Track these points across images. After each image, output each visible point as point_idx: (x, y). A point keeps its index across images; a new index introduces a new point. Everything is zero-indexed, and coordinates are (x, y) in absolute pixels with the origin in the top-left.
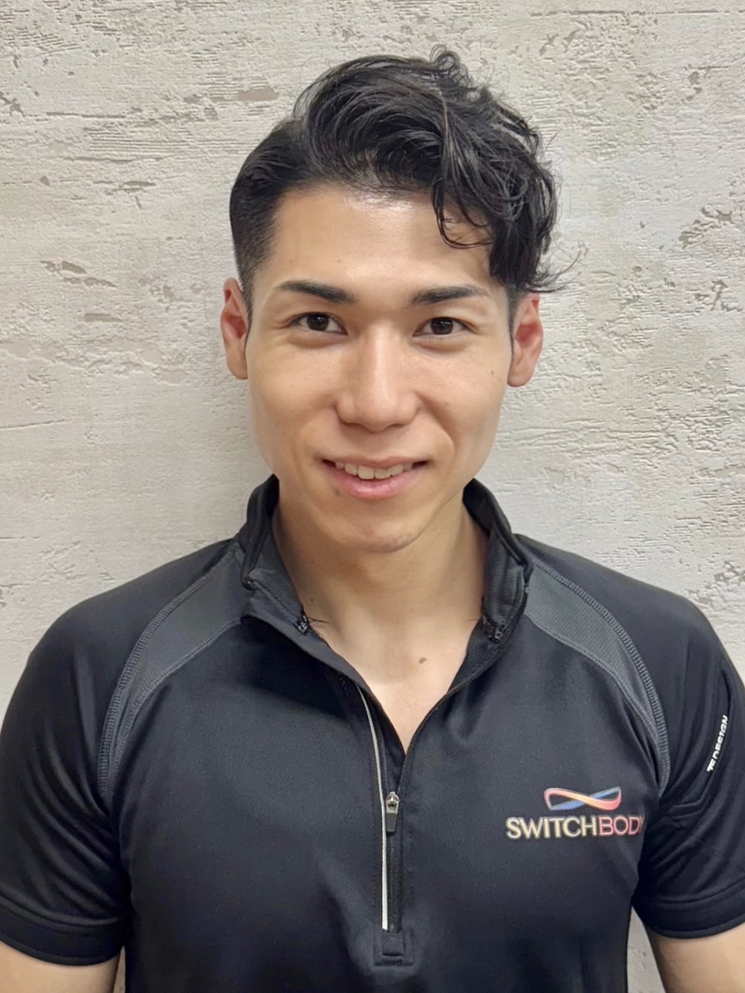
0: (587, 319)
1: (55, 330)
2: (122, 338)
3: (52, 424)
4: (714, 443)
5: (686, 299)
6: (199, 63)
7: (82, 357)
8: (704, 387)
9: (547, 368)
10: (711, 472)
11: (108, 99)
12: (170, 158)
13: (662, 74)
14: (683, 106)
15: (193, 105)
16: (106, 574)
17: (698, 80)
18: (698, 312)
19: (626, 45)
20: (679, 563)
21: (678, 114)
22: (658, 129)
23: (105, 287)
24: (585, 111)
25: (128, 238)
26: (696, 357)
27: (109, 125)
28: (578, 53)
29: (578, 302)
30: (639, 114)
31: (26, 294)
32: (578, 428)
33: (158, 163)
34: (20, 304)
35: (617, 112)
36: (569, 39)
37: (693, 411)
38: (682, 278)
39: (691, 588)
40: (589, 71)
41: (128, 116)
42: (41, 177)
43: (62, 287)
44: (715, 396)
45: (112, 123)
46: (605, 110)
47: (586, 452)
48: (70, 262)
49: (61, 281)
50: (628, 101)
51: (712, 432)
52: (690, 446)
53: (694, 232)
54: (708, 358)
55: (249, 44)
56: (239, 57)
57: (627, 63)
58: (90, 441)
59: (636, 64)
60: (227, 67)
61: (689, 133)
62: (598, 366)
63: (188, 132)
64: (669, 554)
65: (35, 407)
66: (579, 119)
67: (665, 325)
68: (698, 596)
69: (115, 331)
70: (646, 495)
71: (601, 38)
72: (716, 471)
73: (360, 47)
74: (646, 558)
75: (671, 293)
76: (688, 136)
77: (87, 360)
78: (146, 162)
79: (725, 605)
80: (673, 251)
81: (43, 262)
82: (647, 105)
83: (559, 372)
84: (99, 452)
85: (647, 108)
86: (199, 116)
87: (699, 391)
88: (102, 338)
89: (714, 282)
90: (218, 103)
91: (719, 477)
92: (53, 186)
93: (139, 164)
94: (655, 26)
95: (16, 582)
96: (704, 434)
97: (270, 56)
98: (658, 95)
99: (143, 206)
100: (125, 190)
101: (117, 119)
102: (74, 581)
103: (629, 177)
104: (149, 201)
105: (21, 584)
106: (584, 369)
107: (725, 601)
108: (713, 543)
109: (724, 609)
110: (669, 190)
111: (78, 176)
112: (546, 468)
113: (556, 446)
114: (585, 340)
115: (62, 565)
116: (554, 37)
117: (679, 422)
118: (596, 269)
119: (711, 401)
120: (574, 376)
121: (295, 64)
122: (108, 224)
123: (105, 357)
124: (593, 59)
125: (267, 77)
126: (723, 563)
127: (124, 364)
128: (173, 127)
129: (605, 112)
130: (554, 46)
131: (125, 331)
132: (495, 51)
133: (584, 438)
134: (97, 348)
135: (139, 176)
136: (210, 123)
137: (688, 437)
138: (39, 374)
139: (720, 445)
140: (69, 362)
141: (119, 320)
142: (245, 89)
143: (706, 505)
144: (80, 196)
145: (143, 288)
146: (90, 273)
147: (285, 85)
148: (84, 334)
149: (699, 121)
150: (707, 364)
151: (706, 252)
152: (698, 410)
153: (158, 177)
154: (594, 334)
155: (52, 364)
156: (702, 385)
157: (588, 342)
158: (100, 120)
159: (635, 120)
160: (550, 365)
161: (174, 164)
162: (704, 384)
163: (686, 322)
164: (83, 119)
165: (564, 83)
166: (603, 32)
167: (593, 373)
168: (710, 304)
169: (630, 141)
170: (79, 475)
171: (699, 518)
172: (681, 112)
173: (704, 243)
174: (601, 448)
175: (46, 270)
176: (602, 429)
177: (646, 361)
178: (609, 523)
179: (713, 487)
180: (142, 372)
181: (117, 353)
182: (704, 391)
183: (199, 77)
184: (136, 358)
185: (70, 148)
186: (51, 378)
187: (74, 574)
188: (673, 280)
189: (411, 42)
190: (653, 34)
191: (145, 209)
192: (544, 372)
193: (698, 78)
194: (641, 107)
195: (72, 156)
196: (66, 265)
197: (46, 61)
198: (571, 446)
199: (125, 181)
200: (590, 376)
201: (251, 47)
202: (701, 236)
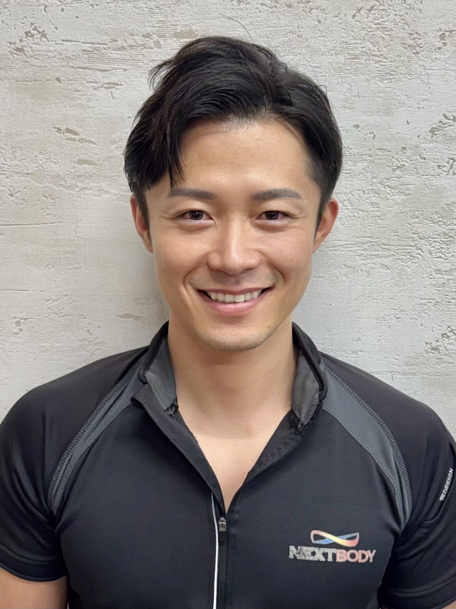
0: (373, 177)
1: (60, 168)
2: (99, 175)
3: (55, 224)
4: (444, 255)
5: (432, 168)
6: (152, 15)
7: (74, 185)
8: (440, 221)
9: (347, 205)
10: (442, 272)
11: (98, 33)
12: (132, 70)
13: (424, 33)
14: (435, 53)
15: (147, 39)
16: (82, 315)
17: (445, 38)
18: (439, 176)
19: (403, 15)
20: (421, 326)
21: (432, 58)
22: (420, 66)
23: (90, 144)
24: (377, 53)
25: (105, 116)
26: (436, 203)
27: (98, 49)
28: (375, 19)
29: (368, 167)
30: (409, 56)
31: (44, 146)
32: (364, 242)
33: (125, 72)
34: (40, 152)
35: (396, 54)
36: (370, 10)
37: (433, 235)
38: (430, 155)
39: (427, 341)
40: (380, 29)
41: (109, 44)
42: (56, 78)
43: (65, 143)
44: (447, 227)
45: (99, 48)
46: (389, 53)
47: (369, 256)
48: (70, 128)
49: (65, 140)
50: (402, 48)
51: (444, 248)
52: (430, 256)
53: (439, 128)
54: (444, 204)
55: (182, 5)
56: (176, 12)
57: (403, 26)
58: (76, 235)
59: (408, 27)
60: (168, 18)
61: (438, 69)
62: (378, 206)
63: (143, 55)
64: (414, 320)
65: (45, 214)
66: (374, 57)
67: (418, 183)
68: (431, 346)
69: (94, 171)
70: (403, 284)
71: (389, 11)
72: (445, 271)
73: (247, 9)
74: (401, 322)
75: (423, 163)
76: (437, 71)
77: (77, 187)
78: (117, 72)
79: (447, 352)
80: (425, 139)
81: (55, 128)
82: (414, 51)
83: (355, 208)
84: (81, 242)
85: (414, 53)
86: (150, 46)
87: (437, 223)
88: (86, 175)
89: (449, 158)
90: (162, 39)
91: (446, 276)
92: (63, 83)
93: (114, 72)
94: (420, 5)
95: (29, 317)
96: (439, 249)
97: (193, 12)
98: (421, 45)
99: (115, 98)
100: (105, 87)
101: (103, 46)
102: (62, 318)
103: (401, 94)
104: (119, 95)
105: (32, 319)
106: (369, 207)
107: (447, 350)
108: (441, 315)
109: (446, 355)
110: (425, 102)
111: (78, 78)
112: (344, 265)
113: (351, 252)
114: (371, 189)
115: (56, 309)
116: (361, 9)
117: (423, 241)
118: (379, 148)
119: (444, 230)
120: (363, 211)
121: (208, 18)
122: (94, 107)
123: (88, 186)
124: (383, 23)
125: (191, 24)
126: (447, 328)
127: (99, 191)
128: (135, 52)
129: (389, 55)
130: (360, 14)
131: (100, 171)
132: (326, 15)
133: (368, 248)
134: (83, 180)
135: (113, 79)
136: (157, 50)
137: (430, 251)
138: (49, 194)
139: (448, 256)
140: (67, 188)
141: (98, 165)
142: (178, 31)
143: (438, 292)
144: (78, 90)
145: (113, 146)
146: (82, 136)
147: (201, 30)
148: (76, 172)
149: (444, 63)
150: (443, 207)
151: (445, 140)
152: (436, 235)
153: (125, 80)
154: (377, 186)
155: (57, 188)
156: (439, 220)
157: (373, 191)
158: (92, 45)
159: (406, 60)
160: (349, 203)
161: (135, 74)
162: (440, 219)
163: (431, 181)
164: (82, 45)
165: (365, 36)
166: (390, 7)
167: (375, 209)
168: (446, 171)
169: (403, 72)
170: (69, 255)
171: (434, 299)
172: (434, 56)
173: (444, 135)
174: (378, 255)
175: (56, 133)
176: (378, 243)
177: (407, 204)
178: (380, 300)
179: (442, 281)
180: (108, 196)
181: (95, 184)
182: (440, 223)
183: (151, 23)
184: (106, 187)
185: (74, 61)
186: (56, 197)
187: (63, 314)
188: (425, 156)
189: (277, 8)
190: (419, 10)
191: (116, 99)
192: (346, 208)
193: (445, 37)
194: (410, 53)
195: (75, 66)
196: (68, 131)
197: (63, 10)
198: (359, 253)
199: (105, 82)
200: (373, 211)
201: (183, 7)
202: (442, 131)
